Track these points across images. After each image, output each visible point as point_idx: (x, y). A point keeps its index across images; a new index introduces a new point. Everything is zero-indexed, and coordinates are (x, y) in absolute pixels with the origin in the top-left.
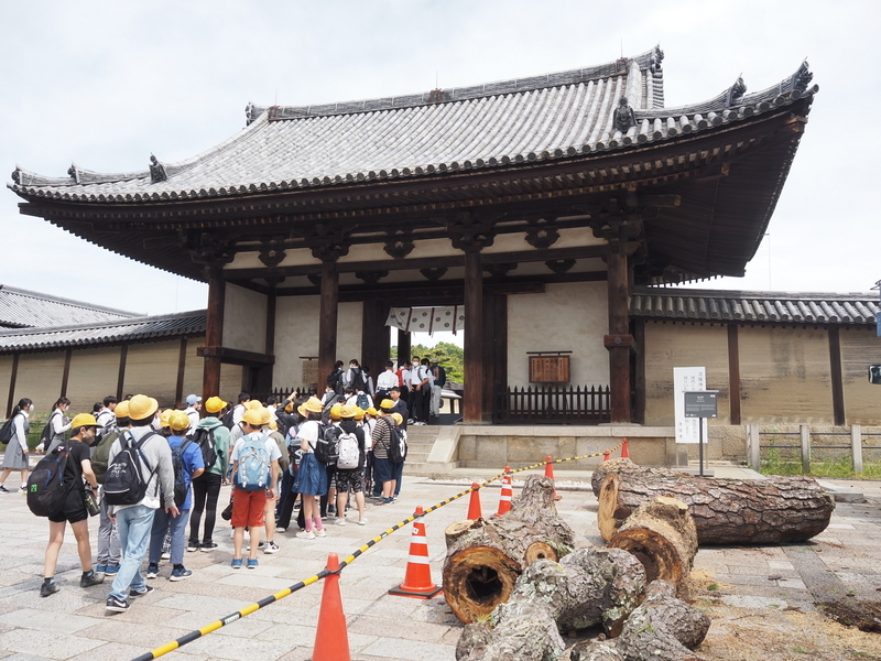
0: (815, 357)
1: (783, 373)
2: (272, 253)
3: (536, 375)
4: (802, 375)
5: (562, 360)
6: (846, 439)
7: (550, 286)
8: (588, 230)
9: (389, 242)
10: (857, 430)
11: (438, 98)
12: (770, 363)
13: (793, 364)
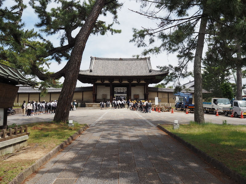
0: (166, 96)
1: (163, 97)
2: (103, 81)
3: (135, 97)
4: (165, 98)
5: (138, 95)
6: (169, 105)
7: (136, 86)
8: (144, 81)
9: (119, 81)
10: (171, 104)
11: (121, 59)
12: (162, 96)
13: (164, 96)
